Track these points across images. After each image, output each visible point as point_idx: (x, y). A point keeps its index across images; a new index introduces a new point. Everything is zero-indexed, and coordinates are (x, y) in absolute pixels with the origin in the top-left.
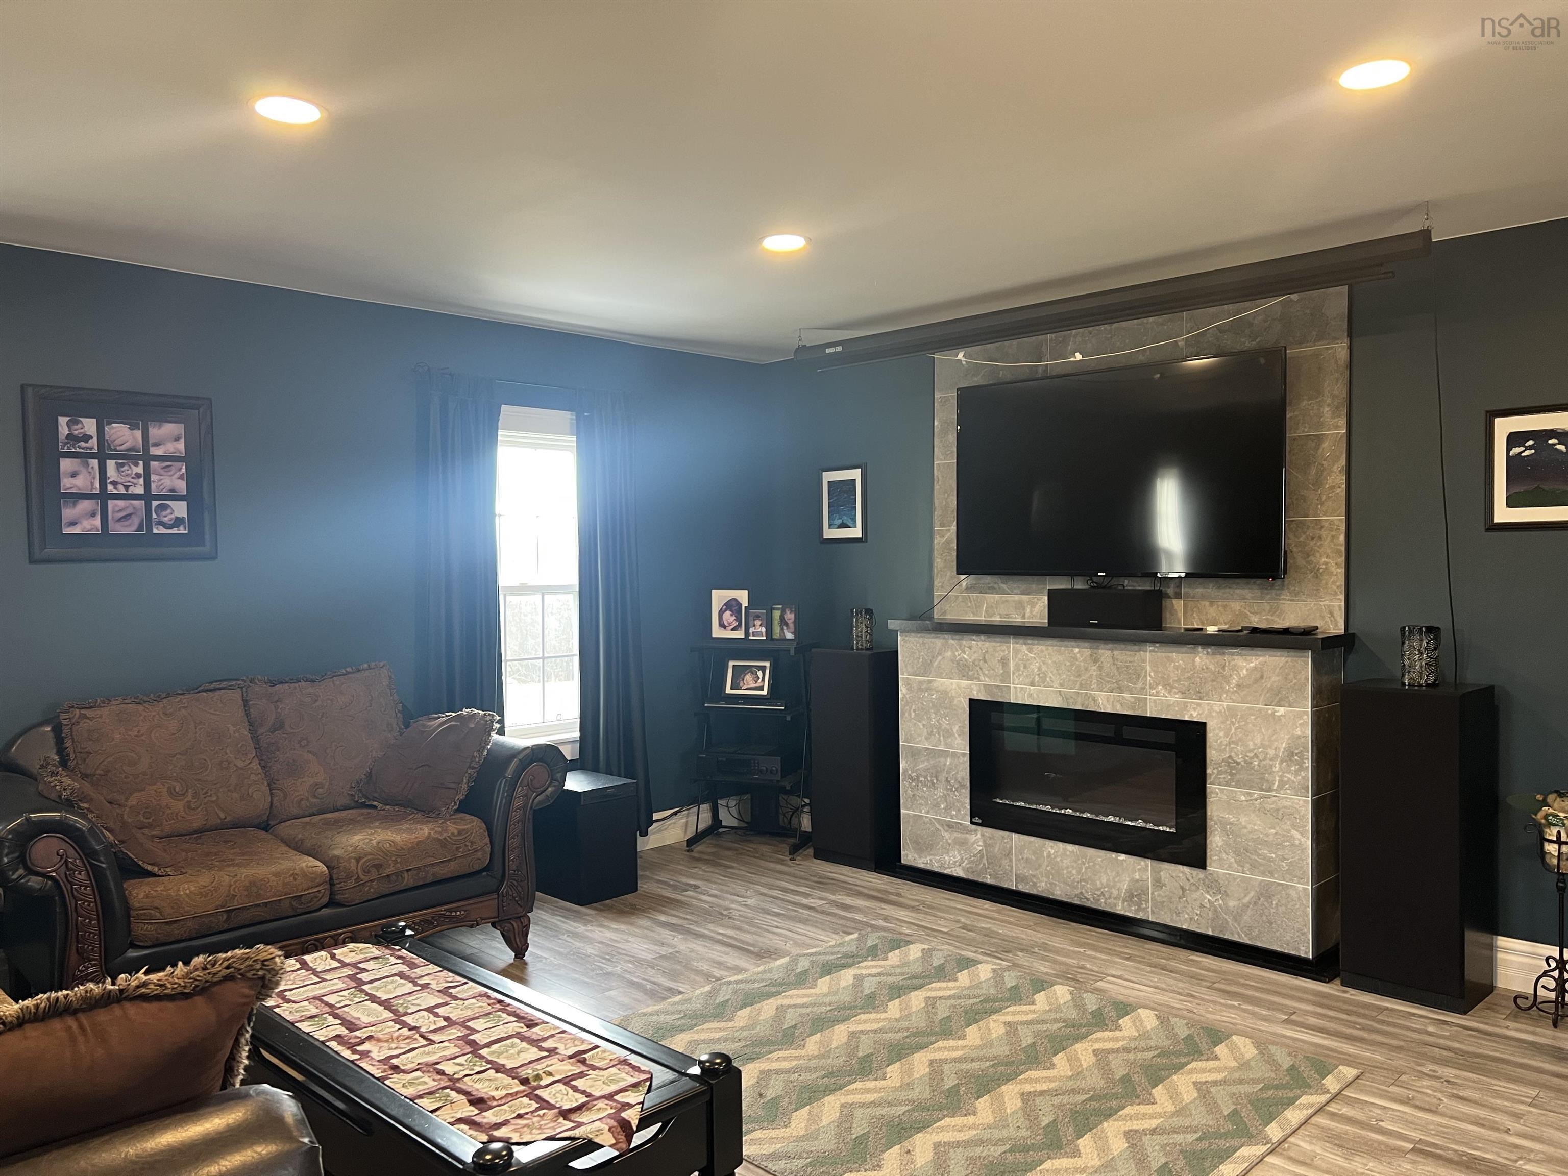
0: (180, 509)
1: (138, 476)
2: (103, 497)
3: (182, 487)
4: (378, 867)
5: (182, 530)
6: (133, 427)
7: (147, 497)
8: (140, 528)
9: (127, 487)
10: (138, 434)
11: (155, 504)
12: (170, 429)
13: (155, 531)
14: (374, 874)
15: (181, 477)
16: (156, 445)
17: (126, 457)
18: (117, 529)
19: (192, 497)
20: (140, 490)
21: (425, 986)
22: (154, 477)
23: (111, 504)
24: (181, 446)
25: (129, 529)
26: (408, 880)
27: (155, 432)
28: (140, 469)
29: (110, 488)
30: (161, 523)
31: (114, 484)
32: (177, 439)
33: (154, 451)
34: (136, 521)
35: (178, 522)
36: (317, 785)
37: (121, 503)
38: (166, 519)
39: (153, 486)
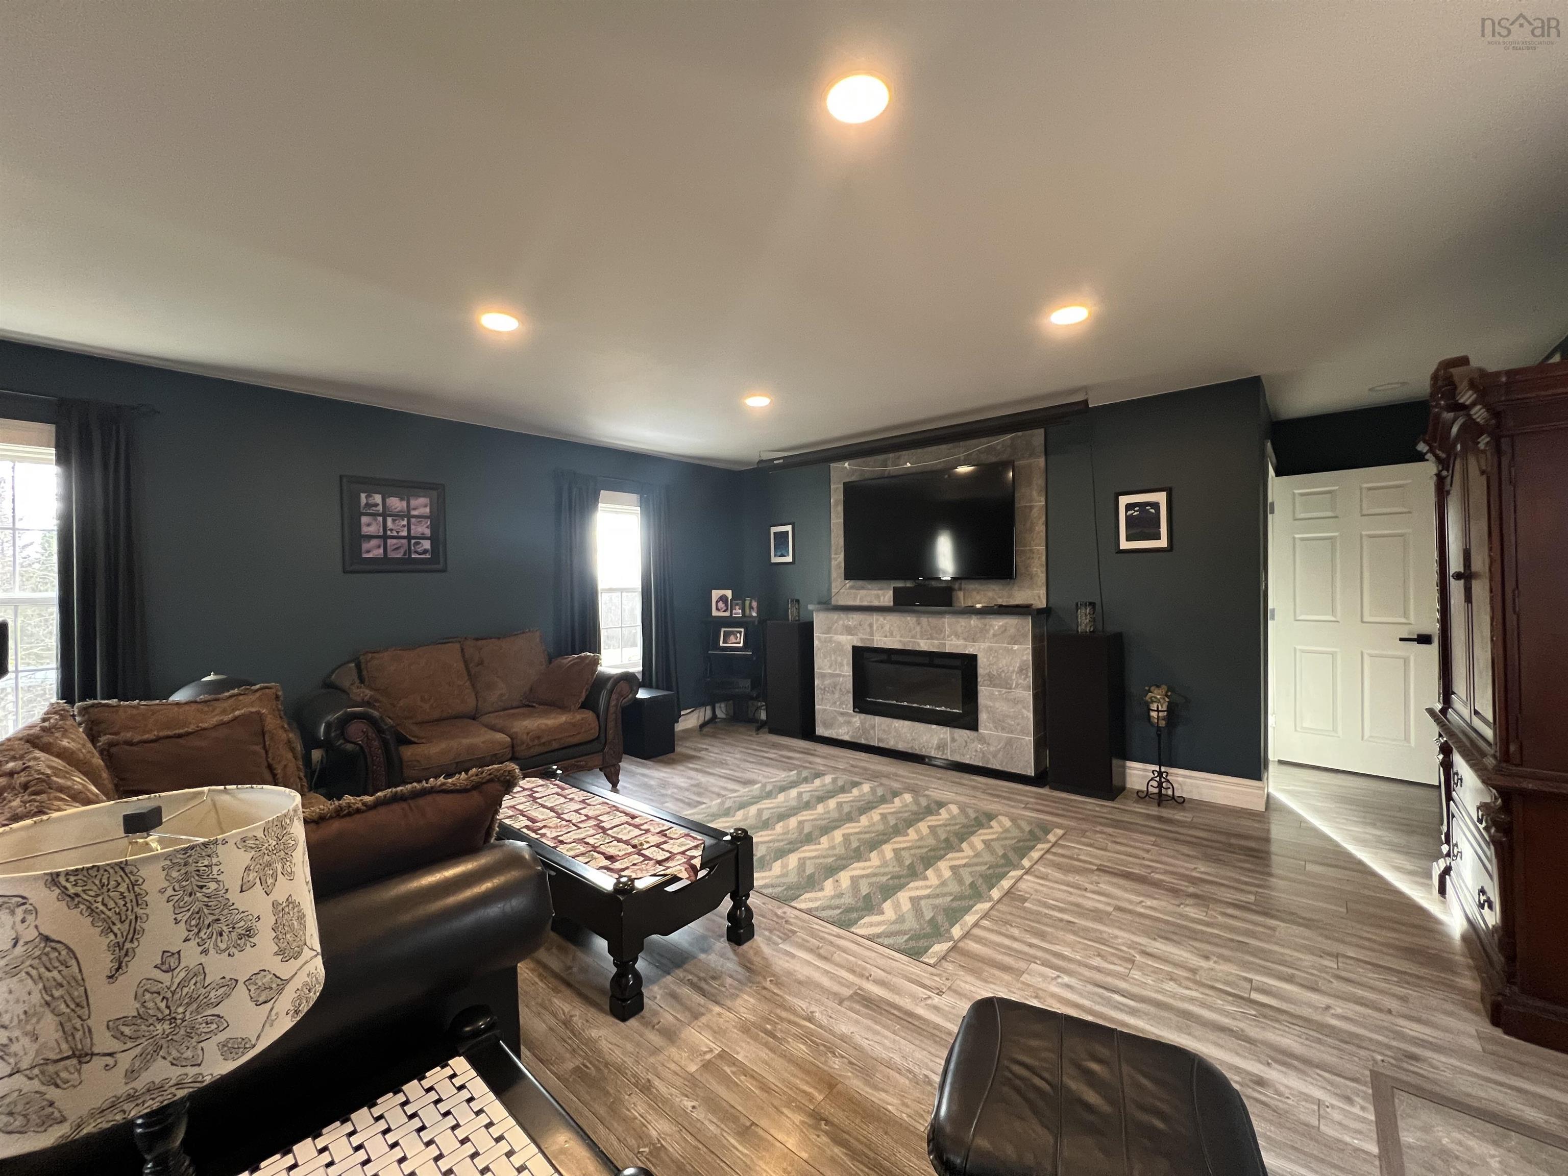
0: (427, 545)
1: (404, 526)
2: (385, 537)
3: (428, 532)
4: (539, 738)
5: (428, 556)
6: (402, 499)
7: (409, 537)
8: (405, 554)
9: (398, 532)
10: (404, 504)
11: (413, 541)
12: (422, 500)
13: (413, 556)
14: (536, 742)
15: (427, 527)
16: (414, 509)
17: (397, 516)
18: (392, 555)
19: (433, 539)
20: (405, 534)
21: (572, 799)
22: (413, 527)
23: (389, 541)
24: (428, 510)
25: (399, 555)
26: (555, 745)
27: (414, 502)
28: (405, 522)
29: (389, 533)
30: (416, 552)
31: (391, 530)
32: (426, 506)
33: (414, 513)
34: (402, 551)
35: (425, 551)
36: (502, 695)
37: (395, 541)
38: (419, 550)
39: (412, 532)
